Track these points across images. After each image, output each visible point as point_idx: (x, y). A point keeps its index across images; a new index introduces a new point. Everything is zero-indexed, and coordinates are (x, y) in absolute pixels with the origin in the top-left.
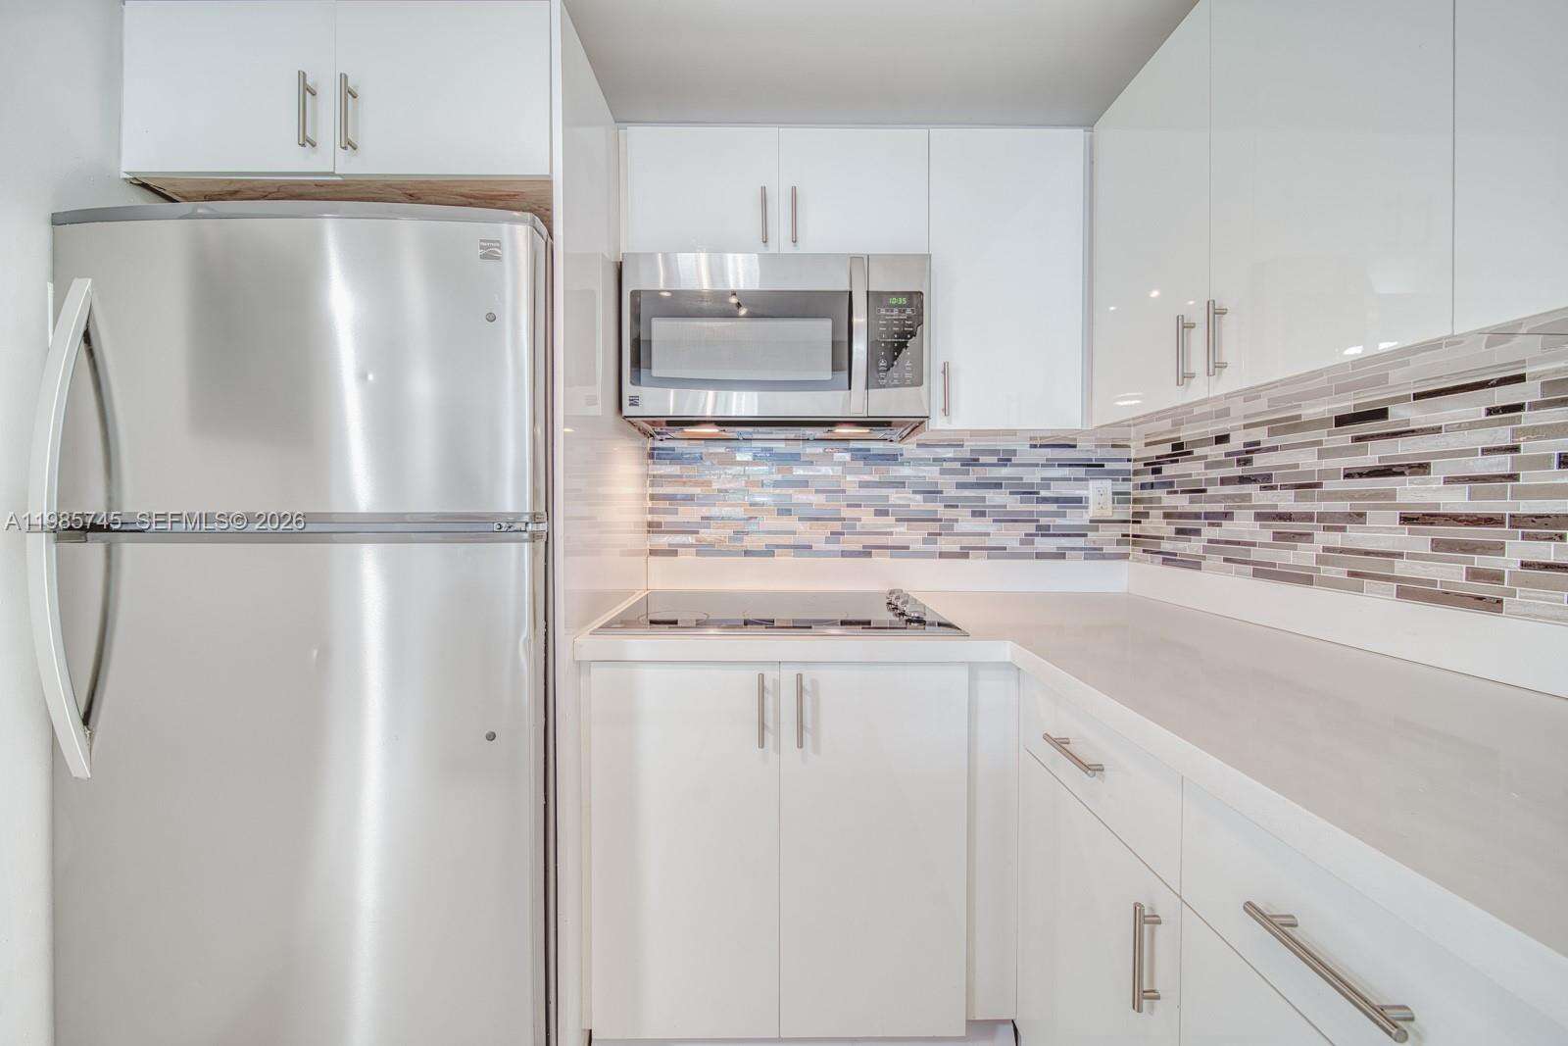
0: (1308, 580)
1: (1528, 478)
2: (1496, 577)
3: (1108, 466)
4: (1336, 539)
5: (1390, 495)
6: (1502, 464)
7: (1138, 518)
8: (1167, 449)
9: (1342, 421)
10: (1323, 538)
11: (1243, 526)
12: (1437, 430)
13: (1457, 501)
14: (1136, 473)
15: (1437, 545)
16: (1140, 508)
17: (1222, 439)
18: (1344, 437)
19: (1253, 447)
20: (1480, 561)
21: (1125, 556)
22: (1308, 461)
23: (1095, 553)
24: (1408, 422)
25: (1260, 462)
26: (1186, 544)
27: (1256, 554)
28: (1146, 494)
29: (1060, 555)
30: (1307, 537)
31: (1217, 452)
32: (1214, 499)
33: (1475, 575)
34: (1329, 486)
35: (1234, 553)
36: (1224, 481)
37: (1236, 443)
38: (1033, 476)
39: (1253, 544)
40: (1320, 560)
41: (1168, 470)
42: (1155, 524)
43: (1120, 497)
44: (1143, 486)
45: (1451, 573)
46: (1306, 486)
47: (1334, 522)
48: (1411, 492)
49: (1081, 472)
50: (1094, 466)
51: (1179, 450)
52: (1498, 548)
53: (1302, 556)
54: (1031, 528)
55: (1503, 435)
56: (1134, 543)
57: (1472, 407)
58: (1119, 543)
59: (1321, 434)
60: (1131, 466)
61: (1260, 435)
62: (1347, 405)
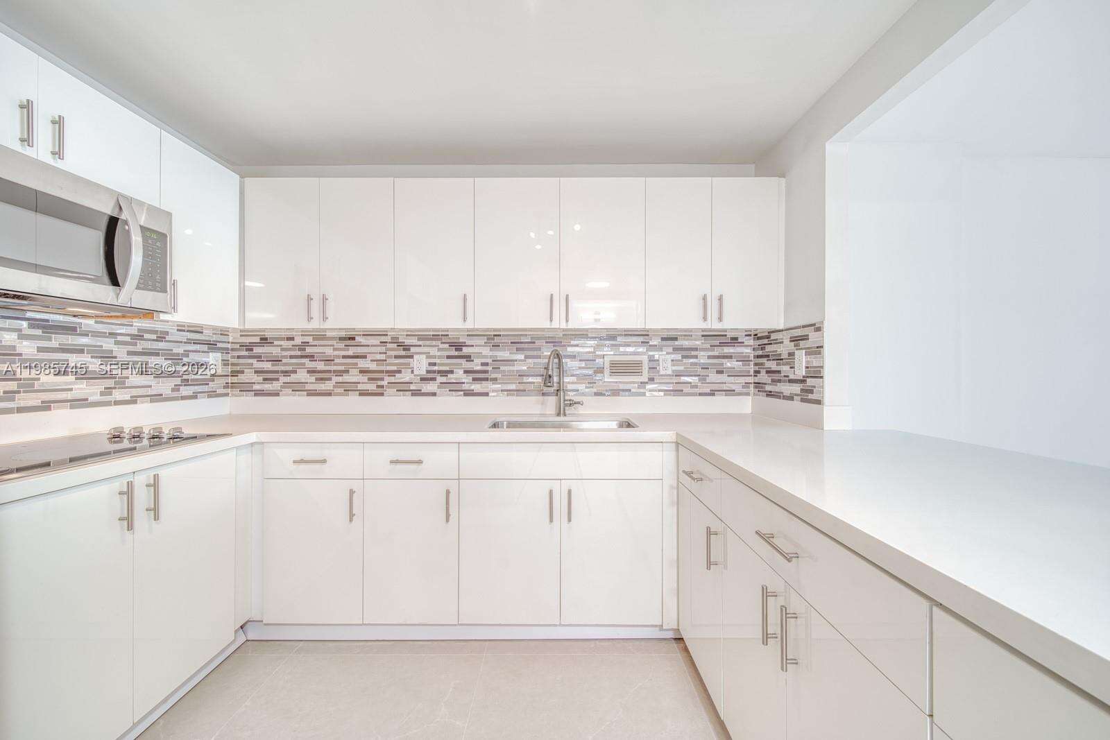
0: (330, 394)
1: (389, 361)
2: (382, 387)
3: (219, 345)
4: (340, 379)
5: (357, 364)
6: (383, 357)
7: (235, 374)
8: (257, 340)
9: (341, 339)
10: (335, 379)
11: (302, 376)
12: (368, 346)
13: (373, 366)
14: (232, 350)
15: (369, 379)
16: (238, 368)
17: (292, 339)
18: (342, 345)
19: (306, 344)
20: (380, 383)
21: (227, 395)
22: (329, 351)
23: (212, 394)
24: (361, 342)
25: (309, 350)
26: (270, 385)
27: (308, 387)
28: (241, 361)
29: (194, 397)
30: (330, 379)
31: (285, 344)
32: (286, 364)
33: (378, 387)
34: (337, 361)
35: (297, 388)
36: (291, 357)
37: (298, 341)
38: (179, 350)
39: (307, 383)
40: (334, 387)
41: (257, 350)
42: (248, 376)
43: (225, 363)
44: (239, 357)
45: (372, 387)
46: (329, 361)
47: (339, 373)
48: (362, 364)
49: (205, 348)
50: (212, 346)
51: (264, 340)
52: (382, 379)
53: (328, 386)
54: (178, 381)
55: (383, 349)
56: (232, 387)
57: (376, 341)
58: (224, 387)
59: (334, 342)
60: (229, 346)
61: (309, 339)
62: (343, 334)
